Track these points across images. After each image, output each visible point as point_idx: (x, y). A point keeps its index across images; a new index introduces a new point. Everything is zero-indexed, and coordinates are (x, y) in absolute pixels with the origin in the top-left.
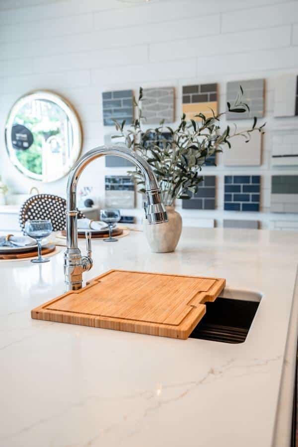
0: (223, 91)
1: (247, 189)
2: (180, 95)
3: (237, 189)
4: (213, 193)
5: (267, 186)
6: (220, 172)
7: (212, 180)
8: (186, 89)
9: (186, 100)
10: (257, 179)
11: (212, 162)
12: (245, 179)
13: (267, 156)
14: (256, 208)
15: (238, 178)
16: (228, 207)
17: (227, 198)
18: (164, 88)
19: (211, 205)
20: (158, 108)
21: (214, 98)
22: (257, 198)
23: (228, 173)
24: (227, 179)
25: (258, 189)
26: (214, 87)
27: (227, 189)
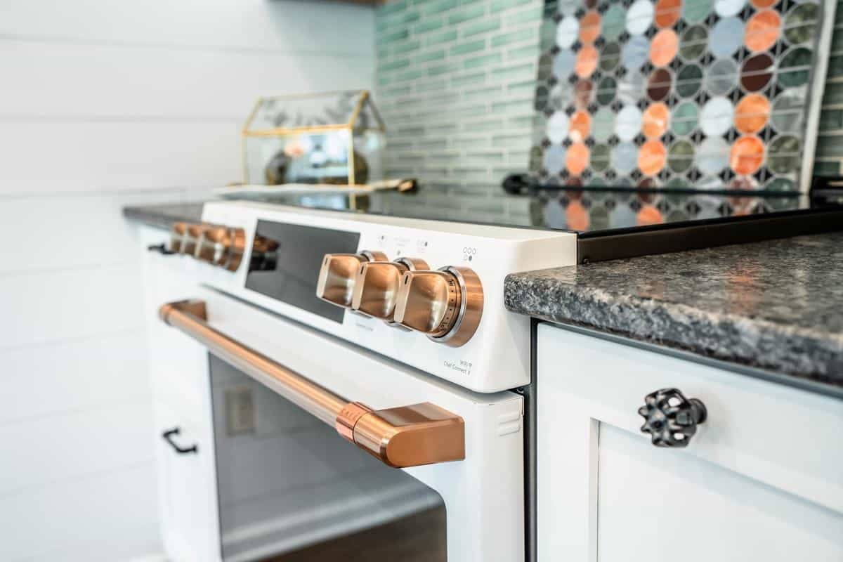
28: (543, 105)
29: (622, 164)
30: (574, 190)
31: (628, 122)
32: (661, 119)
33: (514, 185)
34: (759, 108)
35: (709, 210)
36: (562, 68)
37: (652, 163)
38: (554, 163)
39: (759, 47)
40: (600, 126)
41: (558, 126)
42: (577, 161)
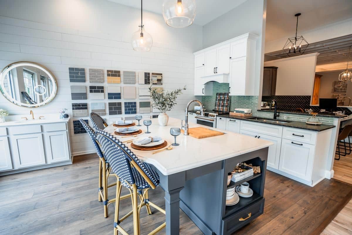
0: (122, 73)
1: (132, 106)
2: (106, 73)
3: (129, 107)
4: (120, 108)
5: (138, 105)
6: (122, 101)
7: (120, 104)
8: (108, 71)
9: (108, 75)
10: (135, 103)
11: (120, 98)
12: (131, 103)
13: (137, 96)
14: (135, 113)
15: (129, 103)
16: (126, 113)
17: (126, 110)
18: (100, 70)
19: (120, 113)
20: (97, 77)
21: (119, 76)
22: (135, 109)
23: (125, 102)
24: (125, 103)
25: (135, 106)
26: (119, 72)
27: (125, 107)
28: (216, 106)
29: (220, 110)
30: (217, 111)
31: (220, 108)
32: (222, 108)
33: (213, 110)
34: (226, 108)
35: (224, 113)
36: (217, 104)
37: (222, 110)
38: (216, 109)
39: (227, 105)
40: (219, 108)
41: (216, 107)
42: (218, 109)
